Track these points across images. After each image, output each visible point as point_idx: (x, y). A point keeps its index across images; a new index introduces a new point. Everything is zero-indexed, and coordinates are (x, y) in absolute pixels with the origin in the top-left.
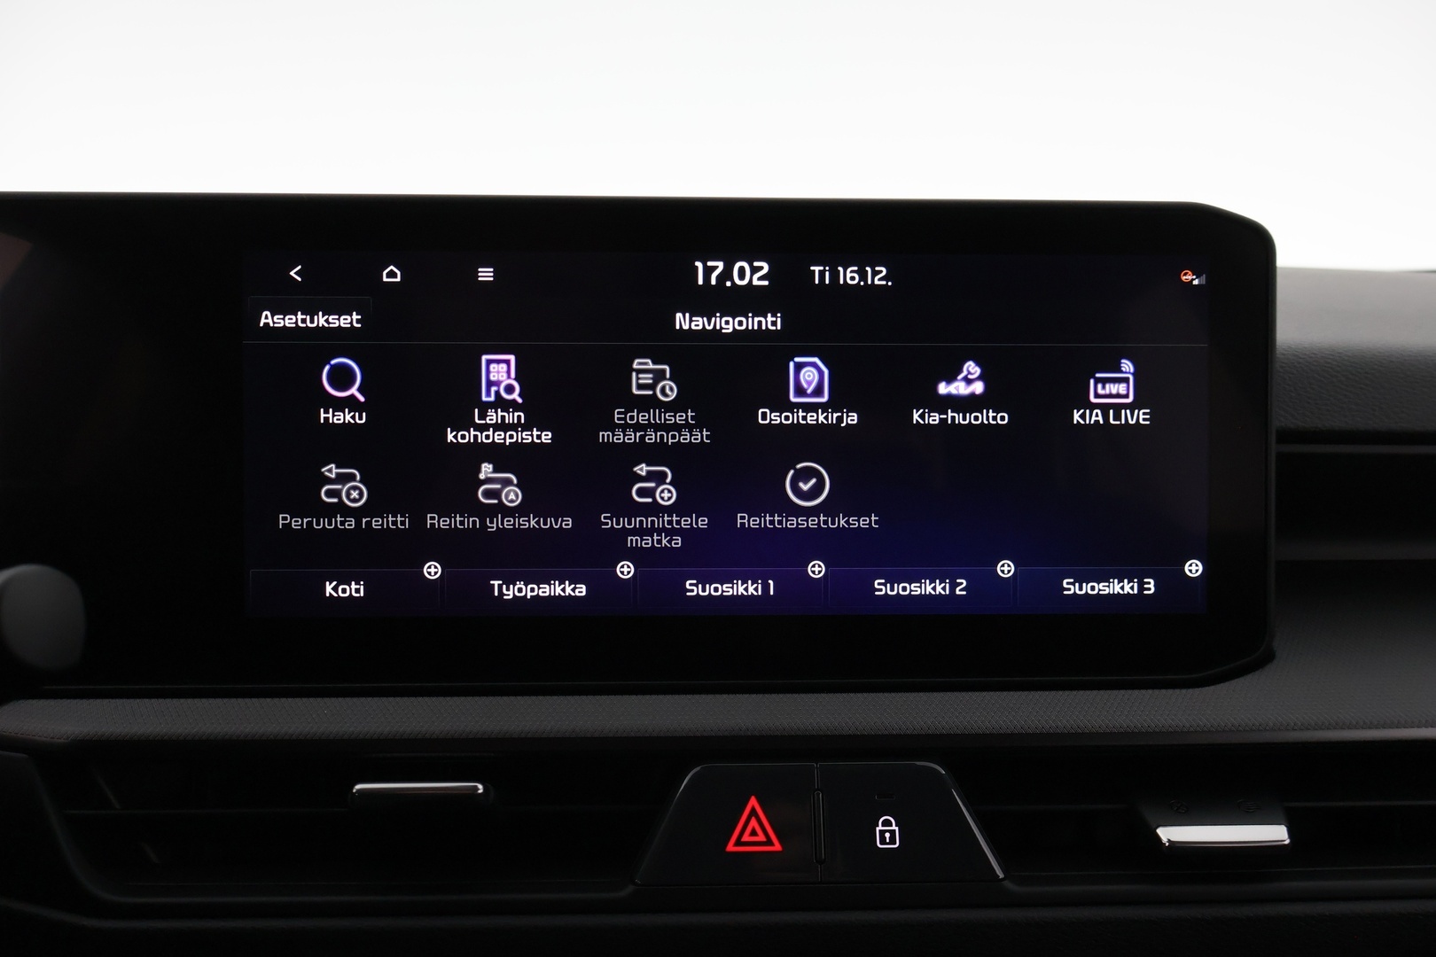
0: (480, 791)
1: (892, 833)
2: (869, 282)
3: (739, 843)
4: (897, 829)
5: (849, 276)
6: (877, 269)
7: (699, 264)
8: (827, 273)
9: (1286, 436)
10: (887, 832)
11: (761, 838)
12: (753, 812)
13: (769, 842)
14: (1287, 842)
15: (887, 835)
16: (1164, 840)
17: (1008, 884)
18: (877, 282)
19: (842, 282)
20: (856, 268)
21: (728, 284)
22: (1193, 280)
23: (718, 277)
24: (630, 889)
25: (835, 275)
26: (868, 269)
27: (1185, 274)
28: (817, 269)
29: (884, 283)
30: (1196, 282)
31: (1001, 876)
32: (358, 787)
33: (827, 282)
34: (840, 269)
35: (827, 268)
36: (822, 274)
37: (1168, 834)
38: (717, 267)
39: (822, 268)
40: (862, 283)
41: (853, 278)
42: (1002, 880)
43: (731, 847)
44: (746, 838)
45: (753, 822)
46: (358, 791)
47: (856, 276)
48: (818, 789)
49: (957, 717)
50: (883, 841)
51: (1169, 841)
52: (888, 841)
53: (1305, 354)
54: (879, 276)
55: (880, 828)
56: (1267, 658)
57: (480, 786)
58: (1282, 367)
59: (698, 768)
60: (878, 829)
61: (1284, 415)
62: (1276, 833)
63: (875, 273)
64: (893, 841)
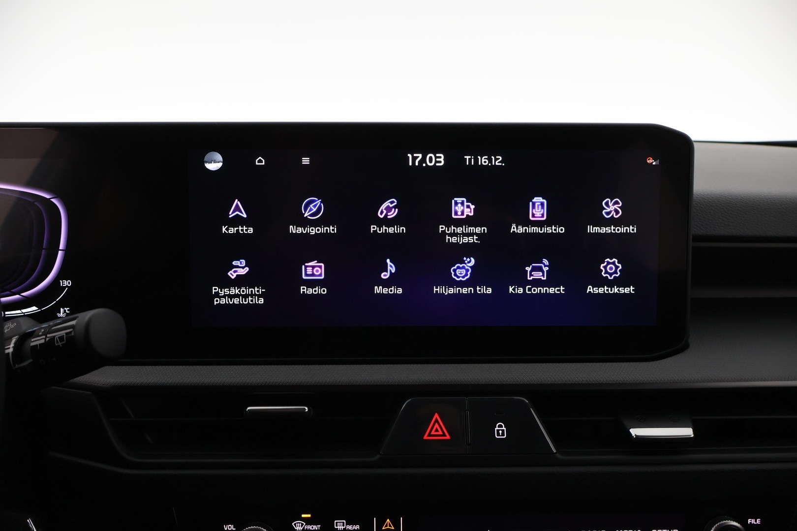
0: (307, 411)
1: (503, 431)
2: (493, 164)
3: (429, 435)
4: (505, 429)
5: (483, 161)
6: (497, 157)
7: (410, 155)
8: (473, 159)
9: (696, 238)
10: (500, 430)
11: (440, 433)
12: (436, 421)
13: (444, 435)
14: (692, 436)
15: (500, 432)
16: (633, 435)
17: (558, 455)
18: (497, 164)
19: (480, 164)
20: (487, 157)
21: (424, 165)
22: (653, 162)
23: (419, 162)
24: (378, 457)
25: (476, 160)
26: (493, 157)
27: (649, 160)
28: (468, 157)
29: (501, 164)
30: (654, 163)
31: (555, 451)
32: (249, 408)
33: (473, 164)
34: (479, 157)
35: (473, 157)
36: (470, 160)
37: (635, 432)
38: (419, 157)
39: (470, 157)
40: (490, 164)
41: (485, 162)
42: (556, 453)
43: (426, 437)
44: (433, 433)
45: (437, 425)
46: (249, 410)
47: (487, 161)
48: (467, 410)
49: (534, 376)
50: (498, 435)
51: (636, 435)
52: (501, 434)
53: (708, 198)
54: (498, 161)
55: (497, 428)
56: (685, 347)
57: (306, 408)
58: (696, 204)
59: (410, 400)
60: (496, 429)
61: (697, 228)
62: (687, 432)
63: (496, 159)
64: (503, 435)
